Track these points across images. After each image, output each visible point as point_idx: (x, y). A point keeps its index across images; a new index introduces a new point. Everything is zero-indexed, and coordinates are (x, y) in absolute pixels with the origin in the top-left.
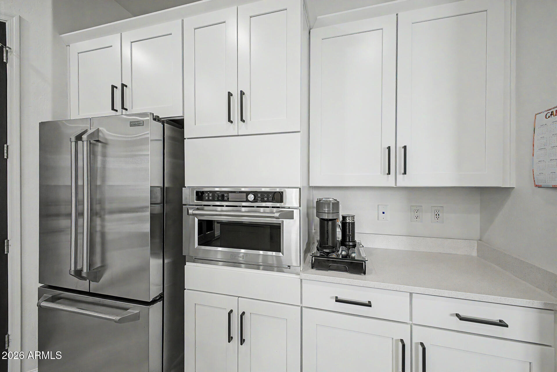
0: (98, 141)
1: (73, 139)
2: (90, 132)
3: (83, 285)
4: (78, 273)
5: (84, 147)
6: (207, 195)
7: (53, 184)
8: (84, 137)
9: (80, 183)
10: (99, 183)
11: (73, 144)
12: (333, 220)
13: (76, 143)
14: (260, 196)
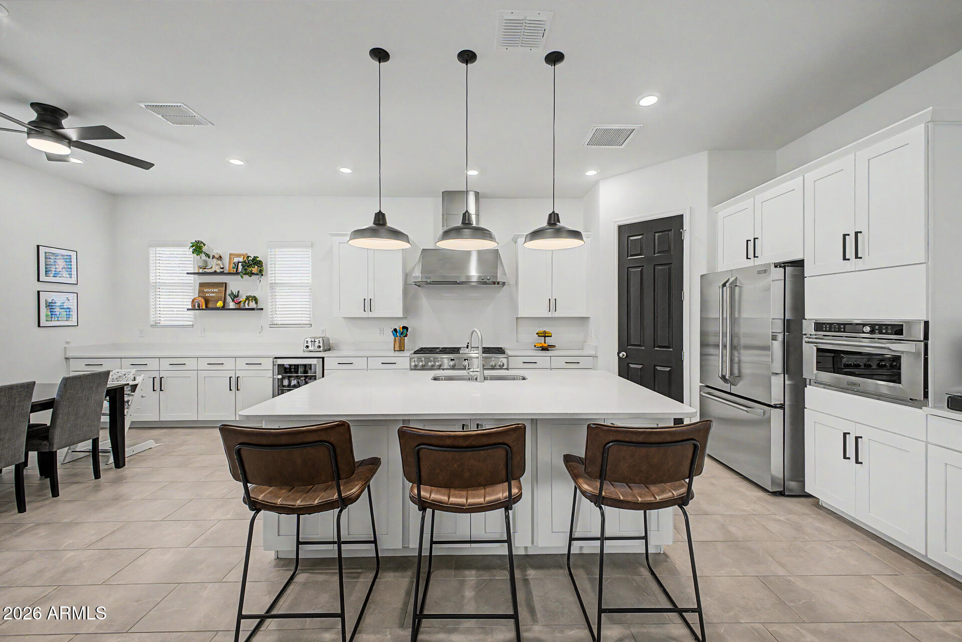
0: (736, 286)
1: (721, 287)
2: (730, 281)
3: (726, 387)
4: (723, 378)
5: (727, 290)
6: (824, 326)
7: (706, 316)
8: (727, 284)
9: (725, 316)
10: (737, 316)
11: (721, 289)
13: (723, 288)
14: (877, 328)
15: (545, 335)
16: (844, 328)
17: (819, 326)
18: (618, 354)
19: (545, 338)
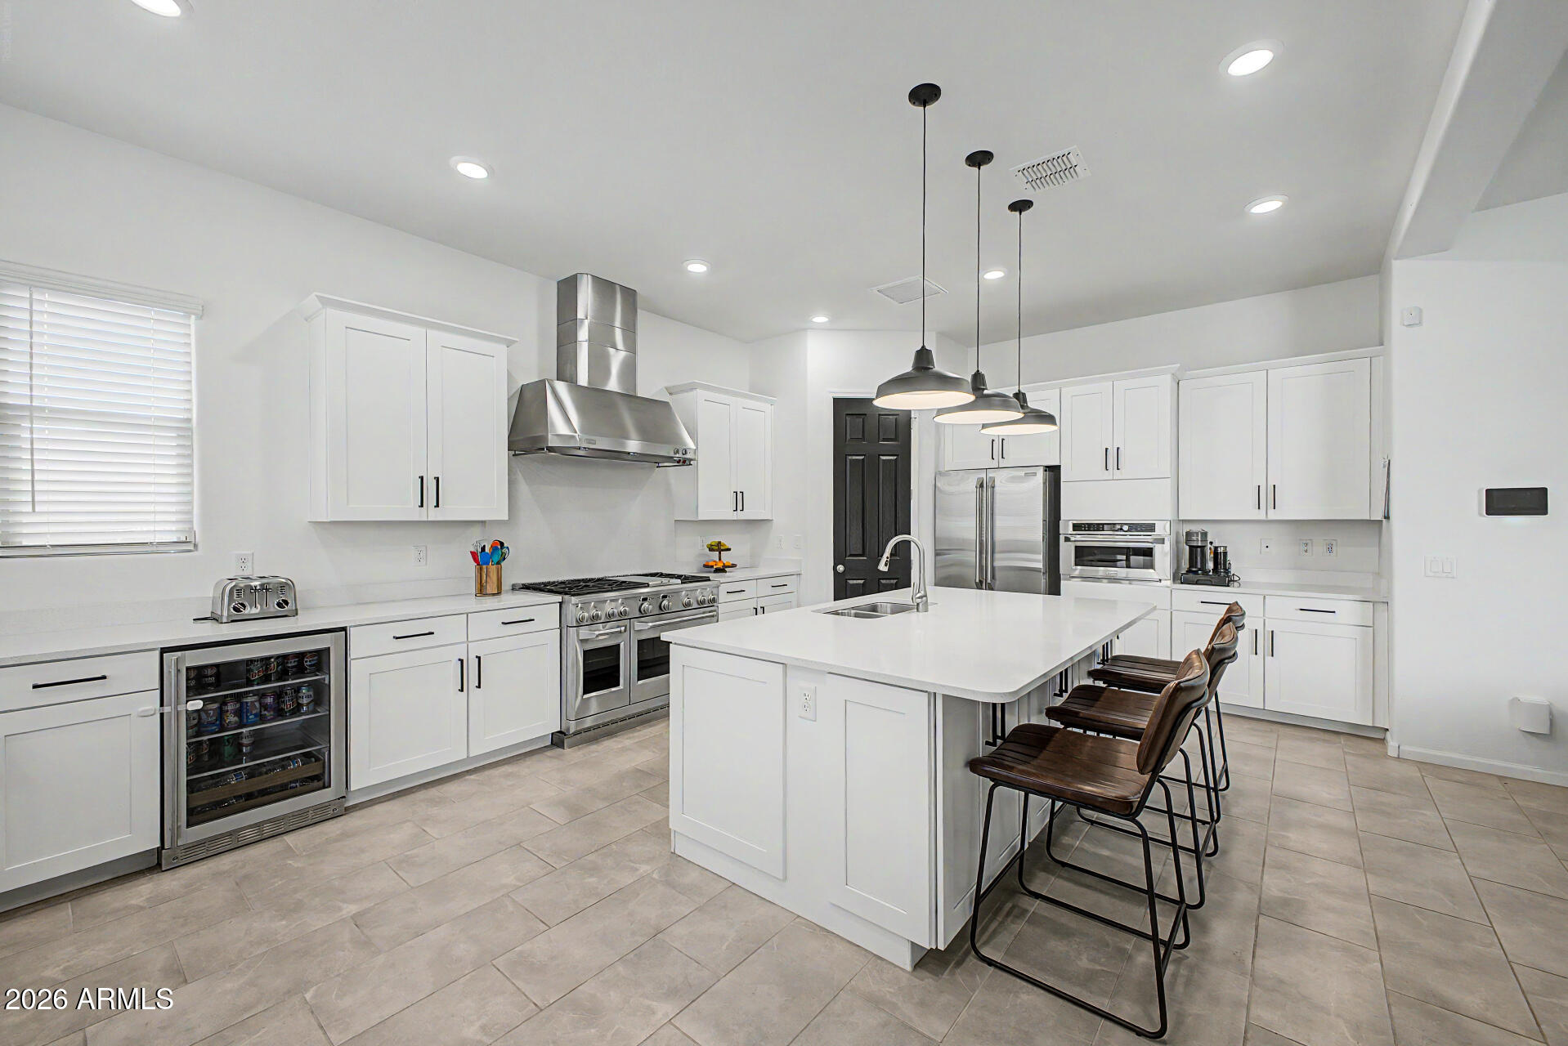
12: (1202, 547)
14: (1134, 527)
15: (718, 548)
16: (1103, 528)
17: (1077, 527)
18: (835, 568)
19: (720, 553)
